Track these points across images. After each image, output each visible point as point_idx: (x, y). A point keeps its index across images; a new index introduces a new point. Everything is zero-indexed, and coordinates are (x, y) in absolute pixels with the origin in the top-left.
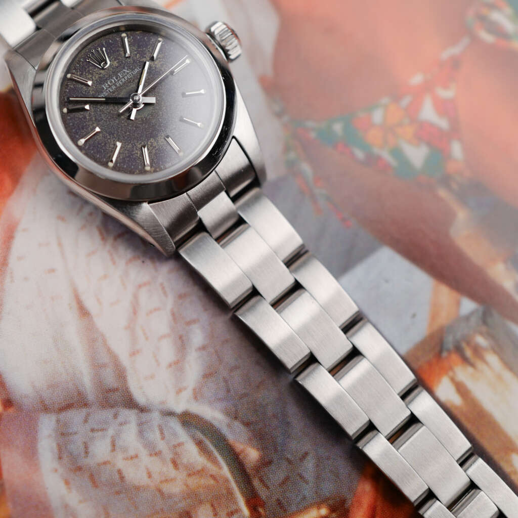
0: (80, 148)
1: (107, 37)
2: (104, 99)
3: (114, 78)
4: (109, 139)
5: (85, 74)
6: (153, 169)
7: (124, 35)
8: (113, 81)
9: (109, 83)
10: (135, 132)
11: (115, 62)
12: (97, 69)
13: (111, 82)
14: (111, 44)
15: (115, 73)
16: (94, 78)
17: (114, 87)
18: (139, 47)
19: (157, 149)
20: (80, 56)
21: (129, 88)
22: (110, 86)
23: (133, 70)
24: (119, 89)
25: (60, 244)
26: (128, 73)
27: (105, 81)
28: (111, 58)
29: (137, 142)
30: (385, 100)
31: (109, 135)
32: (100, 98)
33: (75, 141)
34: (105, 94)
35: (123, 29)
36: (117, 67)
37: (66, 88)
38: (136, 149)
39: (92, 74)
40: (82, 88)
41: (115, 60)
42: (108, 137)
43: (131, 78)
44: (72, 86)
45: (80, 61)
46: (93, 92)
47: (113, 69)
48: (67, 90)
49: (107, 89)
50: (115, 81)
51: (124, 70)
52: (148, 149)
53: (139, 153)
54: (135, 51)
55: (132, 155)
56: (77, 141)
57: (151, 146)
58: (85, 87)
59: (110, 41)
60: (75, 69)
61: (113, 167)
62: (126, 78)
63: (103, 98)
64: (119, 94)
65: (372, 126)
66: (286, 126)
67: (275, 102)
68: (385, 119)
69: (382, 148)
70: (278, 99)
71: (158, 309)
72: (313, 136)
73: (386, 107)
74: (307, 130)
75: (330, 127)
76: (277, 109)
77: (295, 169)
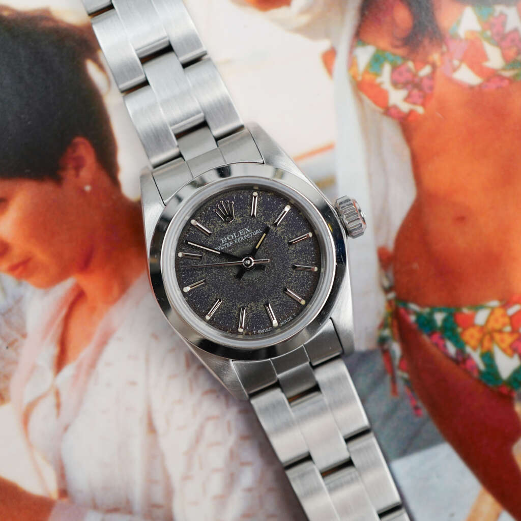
0: (184, 294)
1: (239, 192)
2: (219, 253)
3: (234, 234)
4: (213, 292)
5: (209, 224)
6: (246, 331)
7: (255, 194)
8: (232, 236)
9: (228, 238)
10: (238, 292)
11: (240, 219)
12: (220, 221)
13: (231, 237)
14: (241, 200)
15: (236, 230)
16: (215, 229)
17: (231, 243)
18: (266, 209)
19: (255, 314)
20: (208, 204)
21: (245, 247)
22: (228, 241)
23: (254, 230)
24: (236, 246)
25: (147, 361)
26: (248, 233)
27: (225, 235)
28: (237, 213)
29: (238, 303)
30: (495, 303)
31: (215, 289)
32: (216, 250)
33: (181, 285)
34: (222, 248)
35: (256, 188)
36: (240, 224)
37: (187, 233)
38: (235, 309)
39: (215, 226)
40: (202, 236)
41: (240, 217)
42: (213, 290)
43: (250, 238)
44: (193, 232)
45: (207, 209)
46: (211, 243)
47: (235, 224)
48: (188, 235)
49: (224, 244)
50: (234, 237)
51: (246, 229)
52: (246, 312)
53: (237, 313)
54: (262, 213)
55: (230, 313)
56: (184, 287)
57: (250, 309)
58: (204, 236)
59: (241, 197)
60: (200, 216)
61: (210, 320)
62: (245, 237)
63: (218, 251)
64: (235, 251)
65: (473, 325)
66: (390, 302)
67: (387, 277)
68: (488, 321)
69: (475, 349)
70: (391, 274)
71: (218, 444)
72: (412, 318)
73: (493, 310)
74: (408, 311)
75: (431, 314)
76: (386, 283)
77: (386, 347)
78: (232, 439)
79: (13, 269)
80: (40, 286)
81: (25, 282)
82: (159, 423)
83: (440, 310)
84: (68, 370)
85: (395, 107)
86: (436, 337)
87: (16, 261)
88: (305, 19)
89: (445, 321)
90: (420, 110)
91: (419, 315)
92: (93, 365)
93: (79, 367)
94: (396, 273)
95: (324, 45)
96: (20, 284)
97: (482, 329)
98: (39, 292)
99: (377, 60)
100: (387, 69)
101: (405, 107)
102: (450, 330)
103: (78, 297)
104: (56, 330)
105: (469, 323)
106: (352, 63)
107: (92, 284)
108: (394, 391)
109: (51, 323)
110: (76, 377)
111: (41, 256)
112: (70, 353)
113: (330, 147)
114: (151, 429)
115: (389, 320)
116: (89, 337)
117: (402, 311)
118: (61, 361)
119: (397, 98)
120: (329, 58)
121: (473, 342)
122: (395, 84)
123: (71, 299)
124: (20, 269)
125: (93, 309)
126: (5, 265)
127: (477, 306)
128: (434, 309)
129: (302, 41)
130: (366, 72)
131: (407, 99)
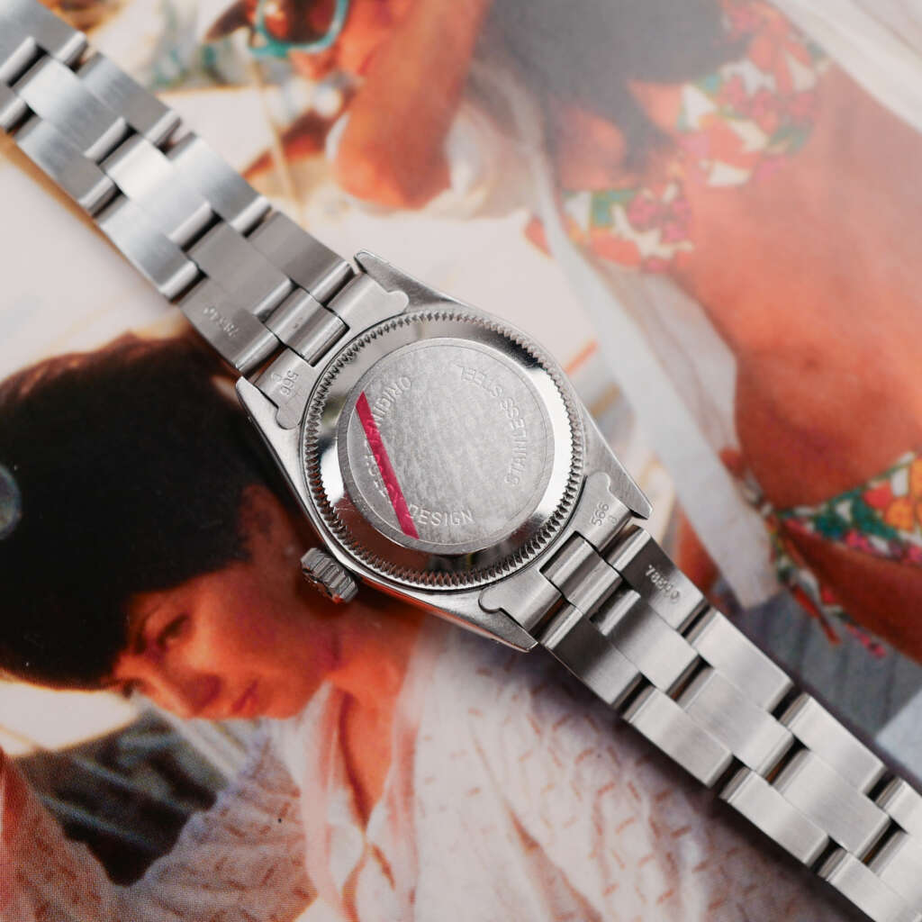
25: (480, 750)
65: (893, 499)
66: (769, 520)
67: (749, 487)
68: (910, 485)
69: (911, 529)
70: (752, 481)
71: (630, 821)
72: (809, 528)
73: (910, 467)
74: (799, 521)
75: (832, 511)
76: (753, 496)
77: (793, 582)
78: (646, 807)
79: (238, 708)
80: (286, 714)
81: (263, 718)
82: (537, 830)
83: (841, 499)
84: (378, 813)
85: (653, 258)
86: (853, 538)
87: (237, 694)
88: (479, 197)
89: (854, 510)
90: (687, 246)
91: (816, 519)
92: (408, 791)
93: (391, 803)
94: (759, 476)
95: (520, 218)
96: (257, 724)
97: (908, 498)
98: (289, 723)
99: (600, 207)
100: (619, 214)
101: (665, 252)
102: (868, 520)
103: (346, 706)
104: (335, 766)
105: (887, 499)
106: (567, 224)
107: (356, 679)
108: (831, 635)
109: (324, 759)
110: (392, 818)
111: (268, 671)
112: (370, 787)
113: (590, 350)
114: (530, 844)
115: (780, 545)
116: (384, 754)
117: (791, 524)
118: (362, 807)
119: (649, 244)
120: (535, 231)
121: (905, 522)
122: (639, 227)
123: (337, 712)
124: (248, 702)
125: (374, 714)
126: (225, 707)
127: (886, 472)
128: (832, 500)
129: (489, 226)
130: (593, 226)
131: (665, 239)
